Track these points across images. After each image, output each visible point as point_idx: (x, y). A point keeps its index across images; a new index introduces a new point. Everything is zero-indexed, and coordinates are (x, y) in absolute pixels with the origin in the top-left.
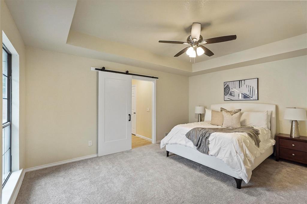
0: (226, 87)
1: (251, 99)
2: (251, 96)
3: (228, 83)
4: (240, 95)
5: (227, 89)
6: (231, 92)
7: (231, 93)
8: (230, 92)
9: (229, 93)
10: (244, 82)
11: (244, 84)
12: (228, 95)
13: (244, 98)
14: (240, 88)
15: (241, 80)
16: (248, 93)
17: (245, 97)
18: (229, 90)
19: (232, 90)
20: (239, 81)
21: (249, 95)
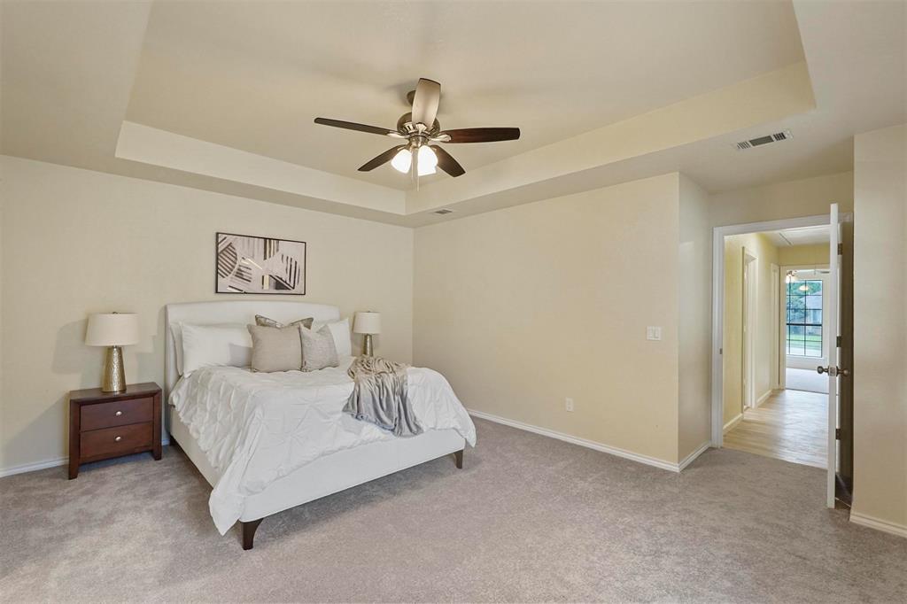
0: (224, 250)
1: (293, 291)
2: (292, 285)
3: (230, 239)
4: (267, 278)
5: (229, 255)
6: (241, 268)
7: (239, 269)
8: (237, 267)
9: (235, 270)
10: (278, 246)
11: (278, 250)
12: (230, 276)
13: (276, 289)
14: (265, 259)
15: (270, 239)
16: (285, 277)
17: (279, 285)
18: (234, 259)
19: (243, 261)
20: (266, 239)
21: (288, 282)
